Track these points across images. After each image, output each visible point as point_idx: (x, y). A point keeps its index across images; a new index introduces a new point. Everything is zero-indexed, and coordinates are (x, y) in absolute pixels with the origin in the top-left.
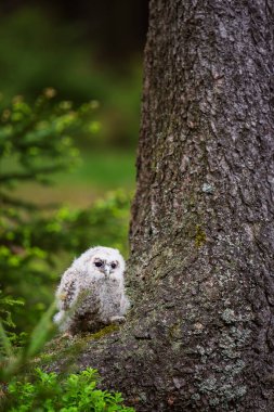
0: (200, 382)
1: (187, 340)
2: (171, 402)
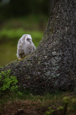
0: (45, 73)
1: (43, 61)
2: (37, 79)
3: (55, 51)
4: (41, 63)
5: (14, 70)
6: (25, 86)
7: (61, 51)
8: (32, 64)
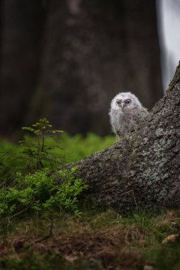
3: (161, 127)
4: (137, 152)
5: (88, 168)
6: (108, 200)
7: (172, 127)
8: (121, 155)
